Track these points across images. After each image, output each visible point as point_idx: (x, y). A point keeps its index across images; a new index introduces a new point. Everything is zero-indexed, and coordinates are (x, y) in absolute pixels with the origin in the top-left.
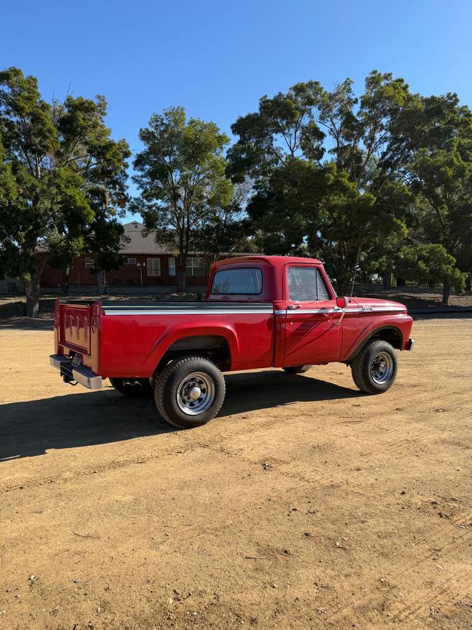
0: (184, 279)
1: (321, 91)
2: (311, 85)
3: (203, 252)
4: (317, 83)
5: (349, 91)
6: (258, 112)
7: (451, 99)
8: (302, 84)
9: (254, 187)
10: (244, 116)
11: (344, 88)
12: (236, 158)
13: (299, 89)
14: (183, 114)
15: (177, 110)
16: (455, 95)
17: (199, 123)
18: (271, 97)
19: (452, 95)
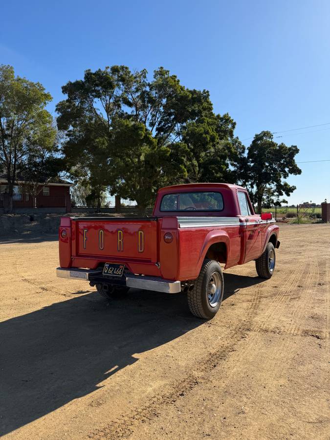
0: (11, 203)
1: (129, 73)
2: (122, 68)
3: (24, 182)
4: (127, 68)
5: (145, 77)
6: (83, 80)
7: (205, 93)
8: (117, 66)
9: (67, 135)
10: (73, 81)
11: (142, 75)
12: (65, 112)
13: (115, 70)
14: (12, 72)
15: (7, 68)
16: (208, 92)
17: (26, 82)
18: (93, 71)
19: (206, 91)
